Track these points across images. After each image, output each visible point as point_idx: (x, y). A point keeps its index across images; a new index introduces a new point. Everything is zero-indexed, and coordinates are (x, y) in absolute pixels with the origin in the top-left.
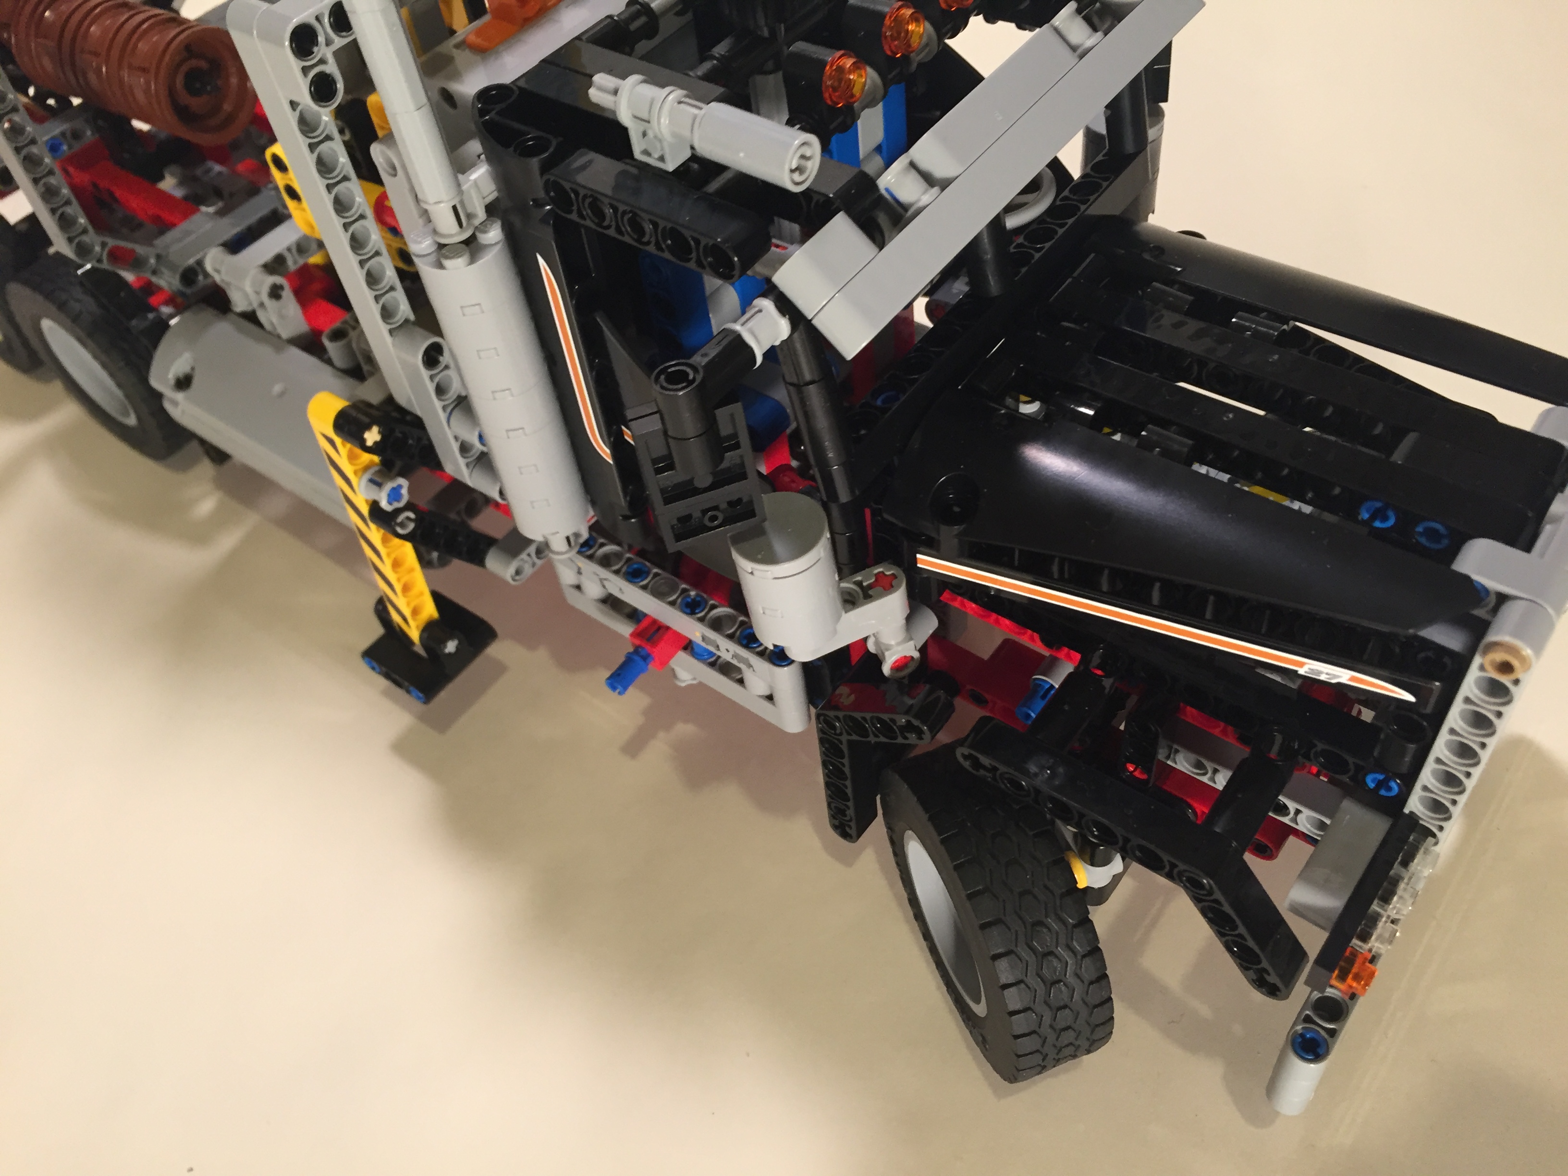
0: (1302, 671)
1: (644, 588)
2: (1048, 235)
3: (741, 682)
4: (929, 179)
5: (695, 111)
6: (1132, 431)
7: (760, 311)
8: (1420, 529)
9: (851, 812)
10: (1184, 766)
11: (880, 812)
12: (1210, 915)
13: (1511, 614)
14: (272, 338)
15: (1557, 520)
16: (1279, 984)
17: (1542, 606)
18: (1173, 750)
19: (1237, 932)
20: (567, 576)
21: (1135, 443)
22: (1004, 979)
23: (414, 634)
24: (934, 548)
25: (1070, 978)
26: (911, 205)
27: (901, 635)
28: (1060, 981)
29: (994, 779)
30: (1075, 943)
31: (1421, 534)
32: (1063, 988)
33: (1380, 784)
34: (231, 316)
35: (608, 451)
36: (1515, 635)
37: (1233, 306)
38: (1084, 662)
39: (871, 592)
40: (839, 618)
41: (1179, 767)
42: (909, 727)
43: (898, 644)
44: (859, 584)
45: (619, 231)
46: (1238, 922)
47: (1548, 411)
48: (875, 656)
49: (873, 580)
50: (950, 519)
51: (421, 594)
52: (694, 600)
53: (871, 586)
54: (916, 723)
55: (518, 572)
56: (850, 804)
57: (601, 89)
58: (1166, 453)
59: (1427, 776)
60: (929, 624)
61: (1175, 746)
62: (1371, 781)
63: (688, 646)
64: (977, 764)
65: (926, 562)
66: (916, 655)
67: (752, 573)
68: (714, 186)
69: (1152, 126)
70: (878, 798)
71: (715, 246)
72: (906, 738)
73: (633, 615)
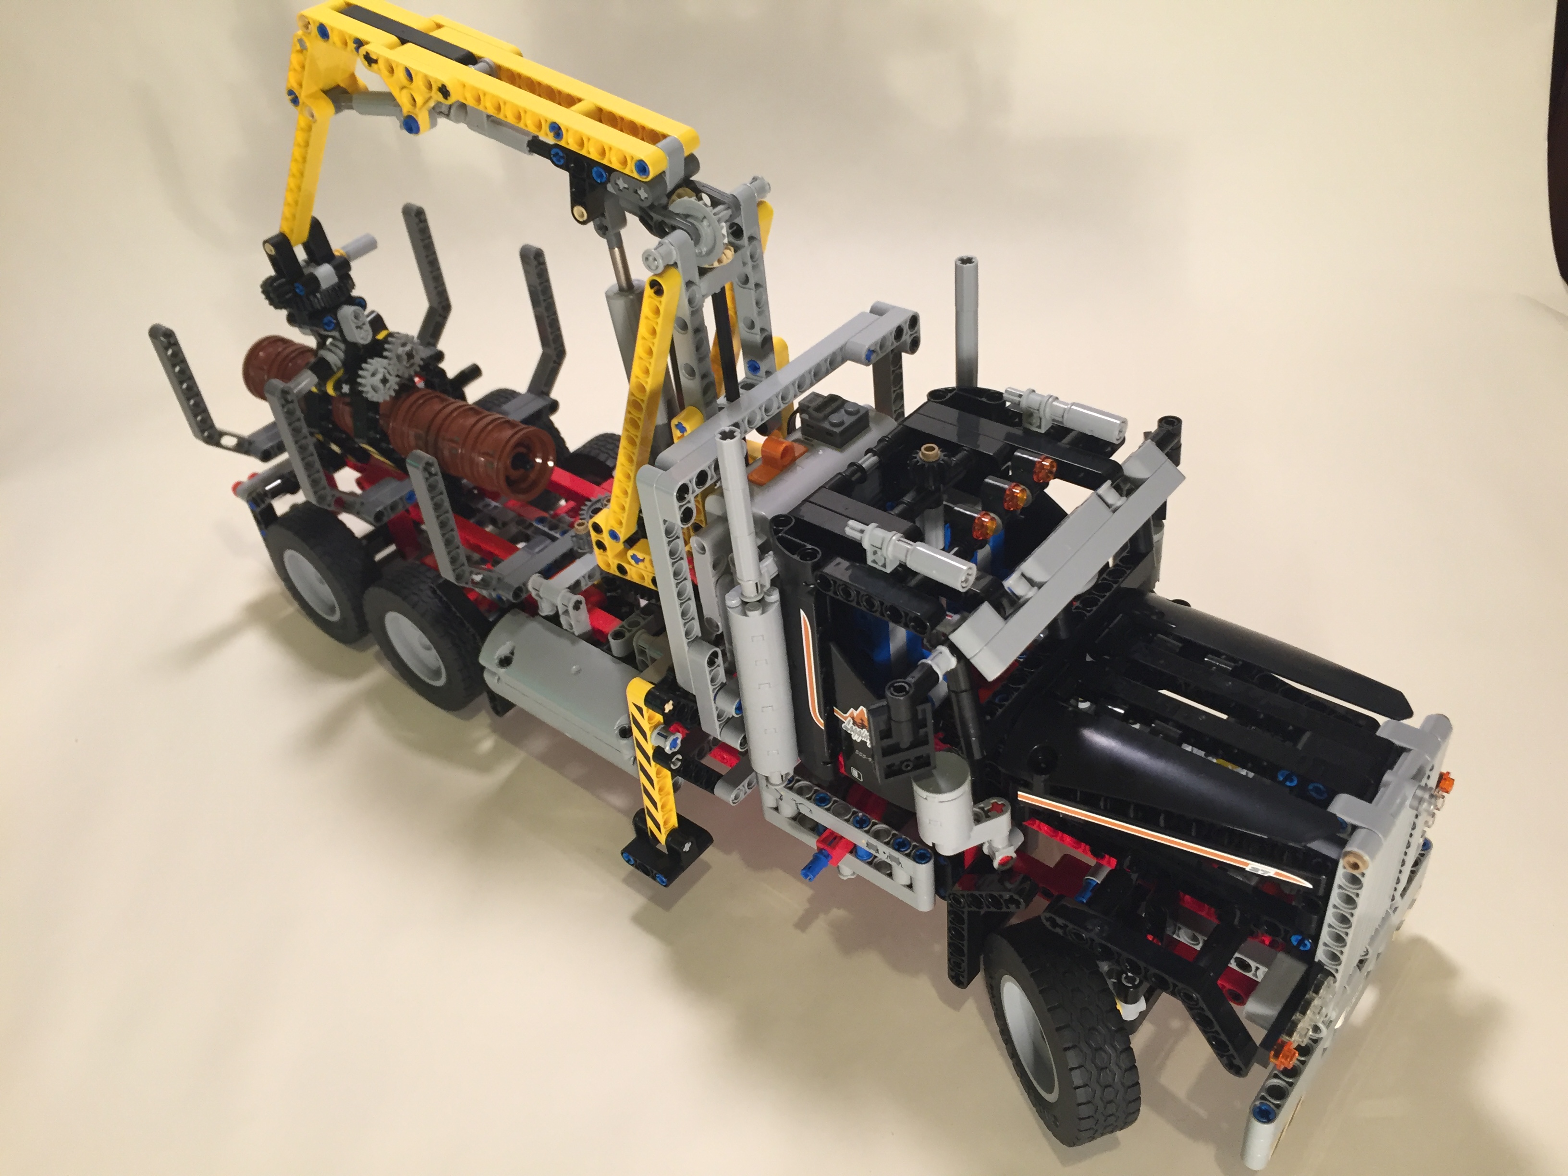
0: (1248, 869)
1: (828, 810)
2: (1094, 602)
3: (890, 875)
4: (1031, 582)
5: (909, 547)
6: (1146, 722)
7: (941, 653)
8: (1311, 787)
9: (964, 965)
10: (1184, 939)
11: (982, 967)
12: (1198, 1019)
13: (1359, 835)
14: (569, 634)
15: (1387, 785)
16: (1242, 1066)
17: (1374, 832)
18: (1177, 928)
19: (1213, 1030)
20: (769, 800)
21: (1147, 730)
22: (1071, 1065)
23: (662, 838)
24: (1030, 790)
25: (1113, 1066)
26: (1022, 597)
27: (1006, 842)
28: (1106, 1068)
29: (1065, 933)
30: (1116, 1043)
31: (1311, 790)
32: (1108, 1072)
33: (1301, 942)
34: (537, 617)
35: (822, 721)
36: (1361, 847)
37: (1207, 651)
38: (1119, 863)
39: (989, 814)
40: (971, 830)
41: (1182, 940)
42: (1012, 900)
43: (1003, 848)
44: (982, 809)
45: (858, 603)
46: (1215, 1023)
47: (1388, 722)
48: (988, 856)
49: (991, 806)
50: (1041, 772)
51: (671, 810)
52: (861, 819)
53: (989, 810)
54: (1016, 897)
55: (736, 798)
56: (965, 959)
57: (853, 529)
58: (1167, 737)
59: (1325, 936)
60: (1020, 839)
61: (1179, 925)
62: (1294, 940)
63: (854, 849)
64: (1055, 924)
65: (1023, 796)
66: (1014, 855)
67: (926, 799)
68: (913, 582)
69: (1156, 533)
70: (982, 957)
71: (917, 618)
72: (1008, 908)
73: (816, 828)
